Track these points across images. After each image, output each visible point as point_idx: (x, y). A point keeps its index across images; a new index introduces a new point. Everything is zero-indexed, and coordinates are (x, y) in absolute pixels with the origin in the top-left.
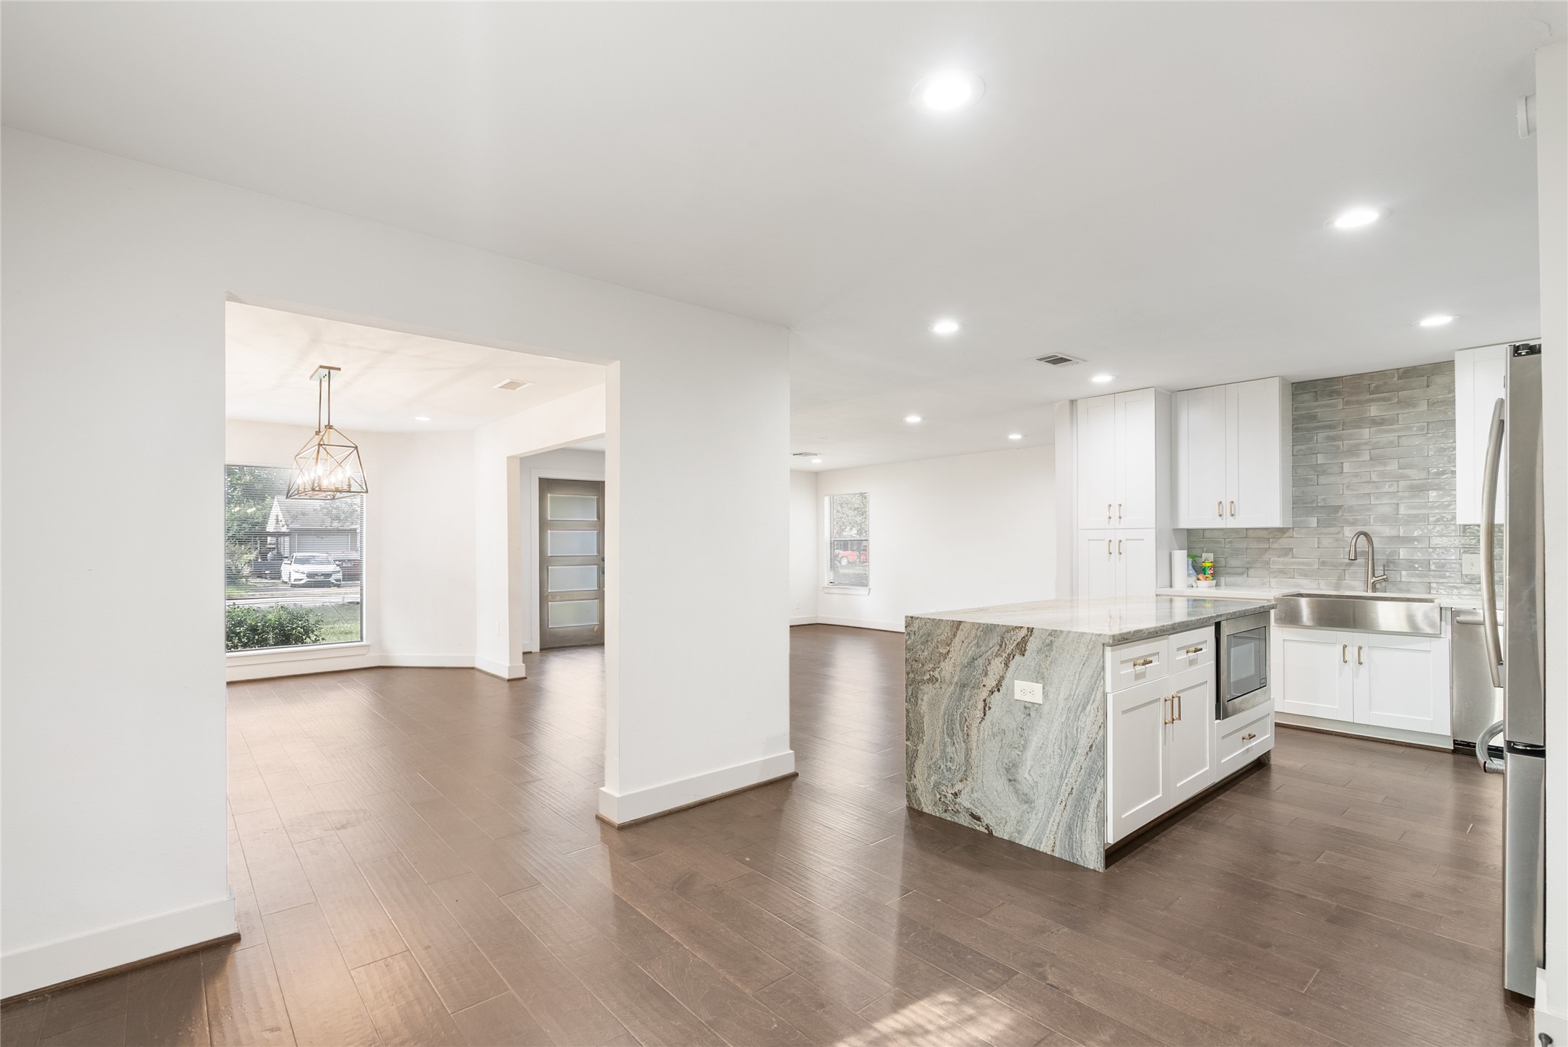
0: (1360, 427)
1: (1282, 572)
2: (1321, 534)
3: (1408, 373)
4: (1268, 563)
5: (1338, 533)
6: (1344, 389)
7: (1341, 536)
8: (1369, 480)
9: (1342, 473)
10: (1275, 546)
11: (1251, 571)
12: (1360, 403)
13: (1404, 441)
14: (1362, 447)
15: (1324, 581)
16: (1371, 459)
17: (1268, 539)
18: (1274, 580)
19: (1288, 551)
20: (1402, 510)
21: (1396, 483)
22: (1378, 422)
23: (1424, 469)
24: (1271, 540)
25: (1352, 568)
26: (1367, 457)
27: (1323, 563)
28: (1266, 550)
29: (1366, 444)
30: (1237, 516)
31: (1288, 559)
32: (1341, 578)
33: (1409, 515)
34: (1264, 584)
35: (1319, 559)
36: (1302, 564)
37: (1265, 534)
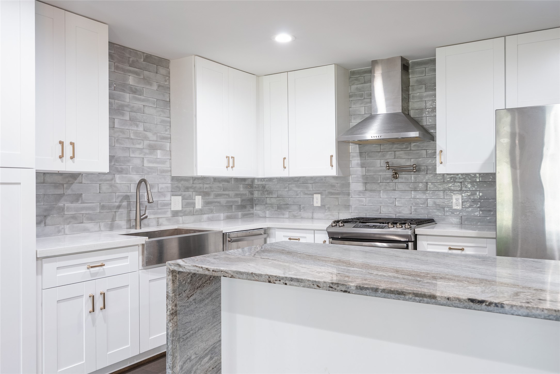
0: (124, 91)
1: (74, 217)
2: (101, 180)
3: (149, 58)
4: (62, 209)
5: (112, 180)
6: (114, 55)
7: (113, 182)
8: (128, 137)
9: (114, 127)
10: (69, 192)
11: (49, 220)
12: (124, 70)
13: (147, 110)
14: (126, 108)
15: (103, 223)
16: (130, 120)
17: (63, 185)
18: (68, 226)
19: (78, 198)
20: (146, 164)
21: (142, 142)
22: (134, 91)
23: (155, 133)
24: (65, 185)
25: (120, 210)
26: (127, 118)
27: (103, 207)
28: (61, 196)
29: (127, 106)
30: (75, 159)
31: (78, 205)
32: (113, 220)
33: (149, 168)
34: (59, 231)
35: (100, 203)
36: (89, 208)
37: (58, 179)
